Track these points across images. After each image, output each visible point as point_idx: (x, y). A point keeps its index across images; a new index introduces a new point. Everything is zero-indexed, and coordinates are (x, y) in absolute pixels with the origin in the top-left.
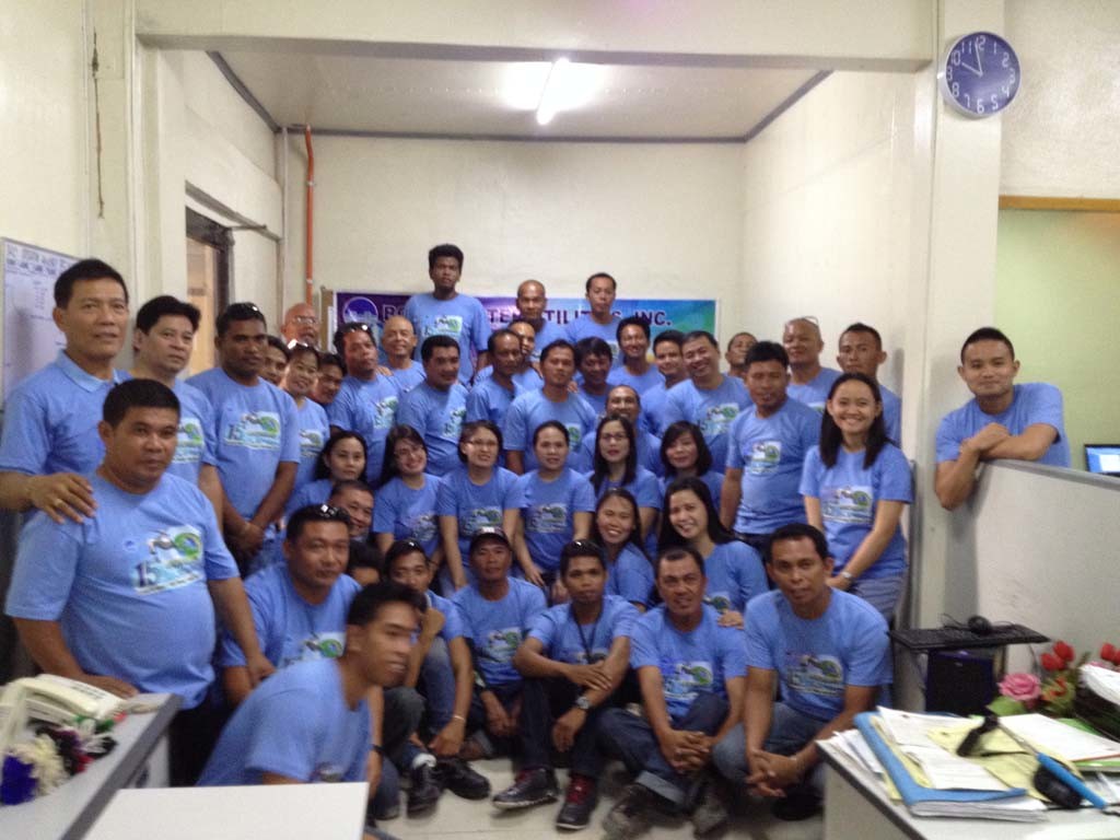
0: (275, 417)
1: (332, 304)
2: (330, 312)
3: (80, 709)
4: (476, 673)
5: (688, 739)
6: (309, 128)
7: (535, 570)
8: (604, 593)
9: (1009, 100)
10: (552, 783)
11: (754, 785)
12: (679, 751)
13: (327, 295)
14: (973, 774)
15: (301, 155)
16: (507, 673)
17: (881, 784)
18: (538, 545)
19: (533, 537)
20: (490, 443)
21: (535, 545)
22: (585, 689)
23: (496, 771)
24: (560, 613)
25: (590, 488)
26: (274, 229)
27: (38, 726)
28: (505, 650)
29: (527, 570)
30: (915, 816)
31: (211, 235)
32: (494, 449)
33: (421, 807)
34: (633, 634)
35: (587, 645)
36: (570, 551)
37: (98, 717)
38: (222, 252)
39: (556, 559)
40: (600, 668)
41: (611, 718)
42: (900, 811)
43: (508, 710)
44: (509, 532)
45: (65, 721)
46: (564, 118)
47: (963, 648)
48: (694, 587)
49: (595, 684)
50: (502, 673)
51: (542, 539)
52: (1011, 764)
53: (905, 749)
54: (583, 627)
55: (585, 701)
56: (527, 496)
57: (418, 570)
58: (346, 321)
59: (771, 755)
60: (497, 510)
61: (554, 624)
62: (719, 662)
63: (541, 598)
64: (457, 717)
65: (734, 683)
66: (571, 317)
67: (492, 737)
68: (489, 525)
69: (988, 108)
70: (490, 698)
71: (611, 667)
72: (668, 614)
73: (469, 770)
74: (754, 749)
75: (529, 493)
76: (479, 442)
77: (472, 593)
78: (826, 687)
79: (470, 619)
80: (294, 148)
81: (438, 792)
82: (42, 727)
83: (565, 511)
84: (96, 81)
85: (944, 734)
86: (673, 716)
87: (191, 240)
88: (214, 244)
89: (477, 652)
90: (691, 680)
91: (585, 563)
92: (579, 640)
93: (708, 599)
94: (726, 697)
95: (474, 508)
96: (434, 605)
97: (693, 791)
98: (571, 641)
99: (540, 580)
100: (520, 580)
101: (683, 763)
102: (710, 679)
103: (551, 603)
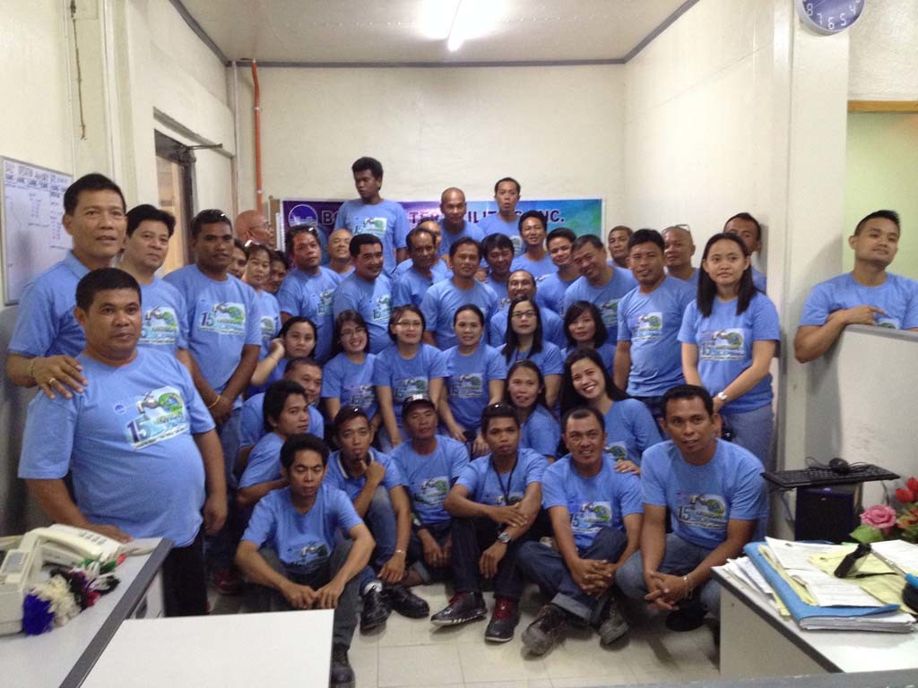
0: (241, 307)
1: (279, 211)
2: (278, 219)
3: (86, 552)
4: (412, 514)
5: (593, 566)
6: (254, 61)
7: (458, 429)
8: (518, 447)
9: (856, 17)
10: (480, 604)
11: (651, 601)
12: (587, 576)
13: (275, 203)
14: (851, 593)
15: (249, 86)
16: (438, 514)
17: (771, 602)
18: (460, 407)
19: (455, 402)
20: (416, 323)
21: (457, 409)
22: (505, 526)
23: (433, 594)
24: (482, 464)
25: (503, 359)
26: (228, 148)
27: (52, 568)
28: (435, 495)
29: (452, 430)
30: (804, 630)
31: (176, 153)
32: (419, 329)
33: (372, 625)
34: (543, 480)
35: (505, 490)
36: (489, 413)
37: (102, 560)
38: (186, 168)
39: (478, 419)
40: (517, 508)
41: (528, 549)
42: (791, 625)
43: (441, 545)
44: (434, 399)
45: (73, 563)
46: (471, 46)
47: (826, 485)
48: (595, 441)
49: (513, 521)
50: (433, 514)
51: (462, 402)
52: (884, 584)
53: (791, 573)
54: (502, 475)
55: (506, 536)
56: (449, 368)
57: (362, 431)
58: (291, 225)
59: (665, 575)
60: (424, 379)
61: (477, 473)
62: (617, 502)
63: (465, 453)
64: (399, 551)
65: (631, 520)
66: (480, 216)
67: (427, 567)
68: (418, 393)
69: (838, 25)
70: (425, 535)
71: (527, 507)
72: (573, 463)
73: (410, 593)
74: (650, 571)
75: (451, 365)
76: (406, 323)
77: (406, 448)
78: (712, 522)
79: (406, 470)
80: (242, 79)
81: (386, 613)
82: (56, 569)
83: (481, 379)
84: (74, 21)
85: (822, 559)
86: (579, 546)
87: (160, 159)
88: (180, 162)
89: (413, 498)
90: (594, 517)
91: (503, 423)
92: (499, 486)
93: (607, 448)
94: (624, 530)
95: (405, 378)
96: (376, 459)
97: (600, 608)
98: (491, 487)
99: (463, 436)
100: (446, 438)
101: (591, 586)
102: (610, 516)
103: (473, 456)
